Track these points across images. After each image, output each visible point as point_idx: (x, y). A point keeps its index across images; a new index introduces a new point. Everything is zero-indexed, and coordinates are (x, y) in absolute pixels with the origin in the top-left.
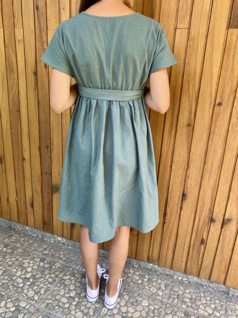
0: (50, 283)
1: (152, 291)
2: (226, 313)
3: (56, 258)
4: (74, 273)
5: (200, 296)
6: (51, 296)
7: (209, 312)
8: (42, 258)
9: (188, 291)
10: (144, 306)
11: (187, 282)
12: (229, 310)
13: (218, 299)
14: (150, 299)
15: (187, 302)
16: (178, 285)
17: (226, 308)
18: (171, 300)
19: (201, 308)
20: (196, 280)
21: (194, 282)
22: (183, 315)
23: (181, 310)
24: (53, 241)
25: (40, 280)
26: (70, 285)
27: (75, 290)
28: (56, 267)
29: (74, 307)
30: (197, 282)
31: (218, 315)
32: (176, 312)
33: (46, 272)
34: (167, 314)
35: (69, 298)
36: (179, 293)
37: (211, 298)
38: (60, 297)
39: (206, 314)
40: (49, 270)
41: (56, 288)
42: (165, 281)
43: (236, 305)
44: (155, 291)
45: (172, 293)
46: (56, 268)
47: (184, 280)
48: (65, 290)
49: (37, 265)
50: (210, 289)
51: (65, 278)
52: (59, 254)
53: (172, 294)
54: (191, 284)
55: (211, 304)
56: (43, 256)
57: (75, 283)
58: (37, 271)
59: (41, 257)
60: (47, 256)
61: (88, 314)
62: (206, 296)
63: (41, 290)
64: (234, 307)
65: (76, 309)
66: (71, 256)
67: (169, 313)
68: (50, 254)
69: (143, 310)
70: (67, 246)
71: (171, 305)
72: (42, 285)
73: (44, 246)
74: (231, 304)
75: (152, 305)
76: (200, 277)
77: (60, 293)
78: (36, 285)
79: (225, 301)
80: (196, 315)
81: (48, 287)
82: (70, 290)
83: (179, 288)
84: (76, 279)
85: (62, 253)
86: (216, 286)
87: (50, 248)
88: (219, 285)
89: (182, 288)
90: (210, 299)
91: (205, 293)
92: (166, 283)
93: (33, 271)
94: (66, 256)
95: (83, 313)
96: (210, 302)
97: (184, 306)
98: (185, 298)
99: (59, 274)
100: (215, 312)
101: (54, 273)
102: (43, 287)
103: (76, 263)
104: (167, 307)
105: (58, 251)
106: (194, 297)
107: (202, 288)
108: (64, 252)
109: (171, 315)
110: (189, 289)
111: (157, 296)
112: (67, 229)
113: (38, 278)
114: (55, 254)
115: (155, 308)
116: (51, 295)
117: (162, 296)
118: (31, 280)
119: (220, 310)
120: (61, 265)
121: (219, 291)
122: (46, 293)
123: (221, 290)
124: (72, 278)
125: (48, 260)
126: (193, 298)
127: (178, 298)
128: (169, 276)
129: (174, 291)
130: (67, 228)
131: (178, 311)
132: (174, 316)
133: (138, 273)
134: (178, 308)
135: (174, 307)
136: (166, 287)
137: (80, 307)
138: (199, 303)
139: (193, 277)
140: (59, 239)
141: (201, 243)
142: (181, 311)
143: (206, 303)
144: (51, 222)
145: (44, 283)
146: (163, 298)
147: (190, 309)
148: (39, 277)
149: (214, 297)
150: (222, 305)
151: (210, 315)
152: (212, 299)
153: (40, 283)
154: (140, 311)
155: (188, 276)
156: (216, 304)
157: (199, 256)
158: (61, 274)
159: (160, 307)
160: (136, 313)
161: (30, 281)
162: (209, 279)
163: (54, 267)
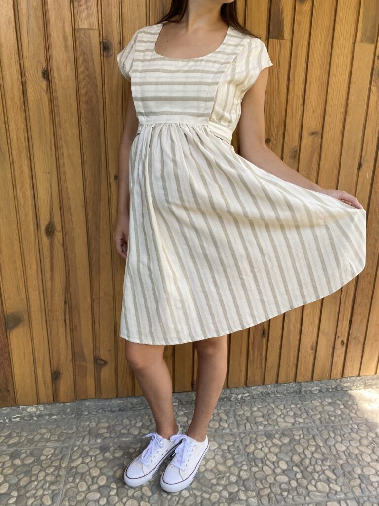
0: (52, 483)
1: (212, 427)
2: (308, 414)
3: (38, 442)
4: (85, 450)
5: (271, 408)
6: (67, 501)
7: (290, 421)
8: (12, 453)
9: (255, 409)
10: (214, 450)
11: (249, 398)
12: (309, 410)
13: (292, 403)
14: (216, 438)
15: (261, 422)
16: (240, 407)
17: (305, 409)
18: (242, 428)
19: (280, 422)
20: (261, 390)
21: (258, 395)
22: (265, 439)
23: (259, 433)
24: (17, 419)
25: (32, 486)
26: (89, 471)
27: (102, 474)
28: (47, 456)
29: (117, 498)
30: (261, 393)
31: (302, 420)
32: (256, 438)
33: (33, 471)
34: (247, 446)
35: (100, 489)
36: (246, 415)
37: (284, 405)
38: (83, 495)
39: (290, 425)
40: (36, 465)
41: (68, 486)
42: (222, 408)
43: (313, 401)
44: (217, 426)
45: (239, 418)
46: (49, 457)
47: (246, 397)
48: (85, 482)
49: (9, 467)
50: (279, 396)
51: (74, 464)
52: (41, 434)
53: (239, 420)
54: (255, 399)
55: (287, 412)
56: (12, 450)
57: (96, 465)
58: (17, 476)
59: (8, 452)
60: (20, 445)
61: (144, 496)
62: (278, 406)
63: (44, 500)
64: (312, 404)
65: (122, 499)
66: (65, 430)
67: (248, 443)
68: (23, 441)
69: (215, 455)
70: (48, 417)
71: (244, 433)
72: (40, 492)
73: (4, 433)
74: (308, 402)
75: (222, 444)
76: (265, 384)
77: (81, 490)
78: (28, 498)
79: (299, 402)
80: (280, 431)
81: (53, 491)
82: (94, 477)
83: (243, 410)
84: (93, 458)
85: (44, 431)
86: (285, 388)
87: (17, 431)
88: (288, 385)
89: (246, 408)
90: (284, 407)
91: (275, 403)
92: (225, 411)
93: (8, 479)
94: (55, 433)
95: (135, 499)
96: (285, 410)
97: (261, 428)
98: (257, 418)
99: (60, 464)
100: (297, 419)
101: (51, 466)
102: (44, 495)
103: (78, 436)
104: (242, 439)
105: (36, 432)
106: (265, 412)
107: (269, 398)
108: (47, 429)
109: (253, 445)
110: (255, 405)
111: (223, 430)
112: (45, 386)
113: (26, 486)
114: (33, 438)
115: (229, 447)
116: (66, 499)
117: (229, 427)
118: (15, 494)
119: (301, 414)
120: (55, 449)
121: (289, 393)
122: (55, 501)
123: (292, 390)
124: (87, 460)
125: (26, 451)
126: (266, 414)
127: (248, 421)
128: (225, 400)
129: (239, 415)
130: (45, 384)
131: (257, 436)
132: (256, 445)
133: (182, 413)
134: (255, 434)
135: (250, 435)
136: (227, 415)
137: (125, 494)
138: (275, 417)
139: (256, 387)
140: (32, 409)
141: (262, 336)
142: (261, 435)
143: (283, 413)
144: (10, 384)
145: (42, 487)
146: (231, 430)
147: (270, 428)
148: (25, 483)
149: (286, 403)
150: (300, 408)
151: (293, 424)
152: (286, 407)
153: (34, 491)
154: (213, 458)
155: (249, 389)
156: (293, 409)
157: (261, 355)
158: (63, 463)
159: (234, 442)
160: (209, 463)
161: (13, 497)
162: (277, 382)
163: (43, 458)
